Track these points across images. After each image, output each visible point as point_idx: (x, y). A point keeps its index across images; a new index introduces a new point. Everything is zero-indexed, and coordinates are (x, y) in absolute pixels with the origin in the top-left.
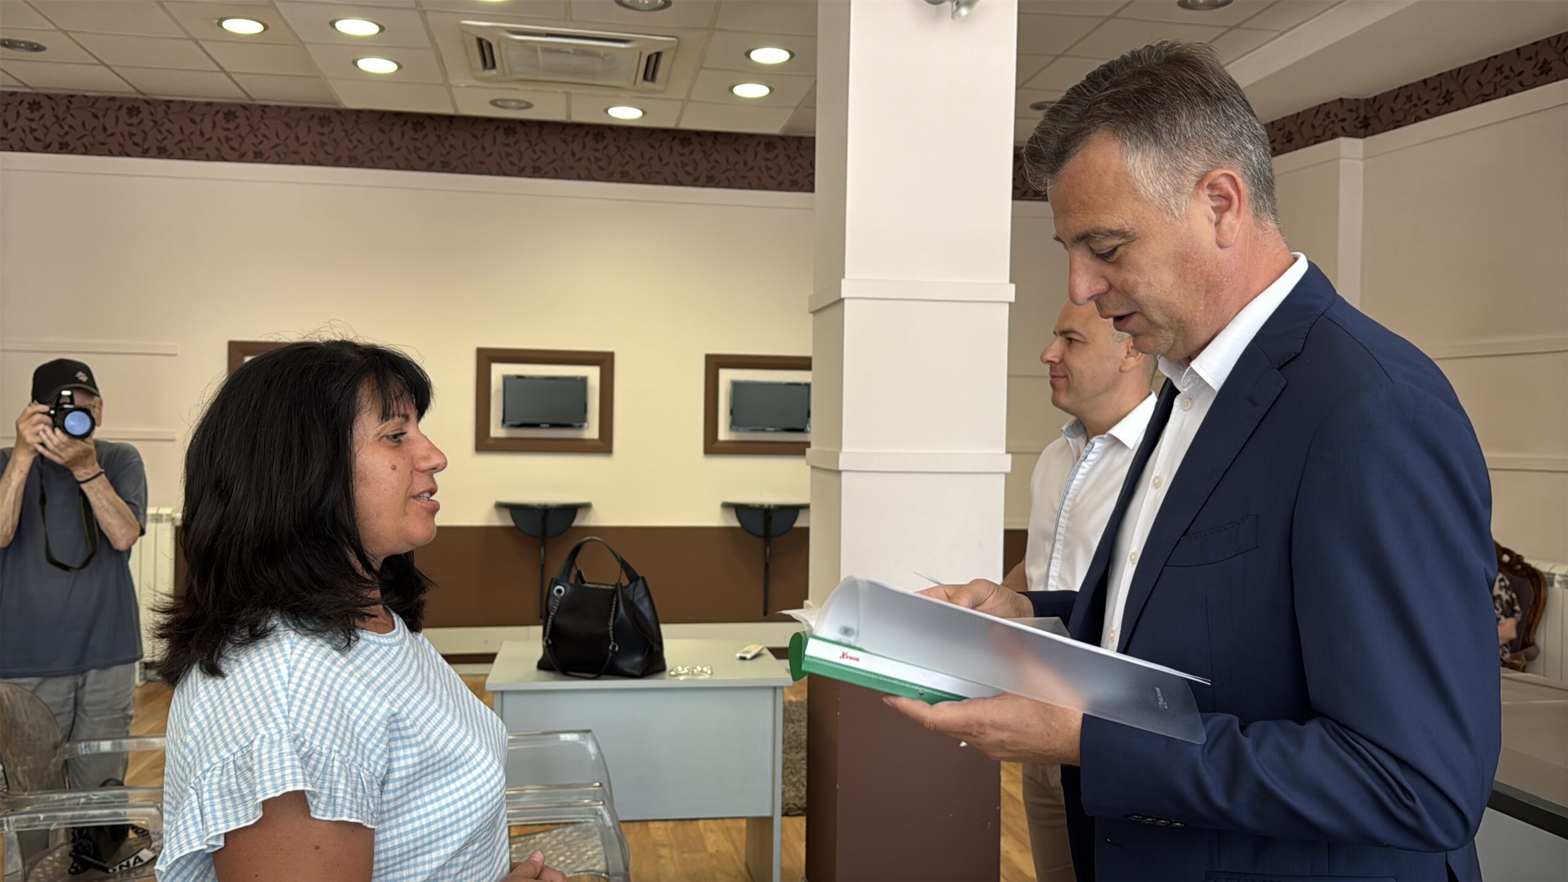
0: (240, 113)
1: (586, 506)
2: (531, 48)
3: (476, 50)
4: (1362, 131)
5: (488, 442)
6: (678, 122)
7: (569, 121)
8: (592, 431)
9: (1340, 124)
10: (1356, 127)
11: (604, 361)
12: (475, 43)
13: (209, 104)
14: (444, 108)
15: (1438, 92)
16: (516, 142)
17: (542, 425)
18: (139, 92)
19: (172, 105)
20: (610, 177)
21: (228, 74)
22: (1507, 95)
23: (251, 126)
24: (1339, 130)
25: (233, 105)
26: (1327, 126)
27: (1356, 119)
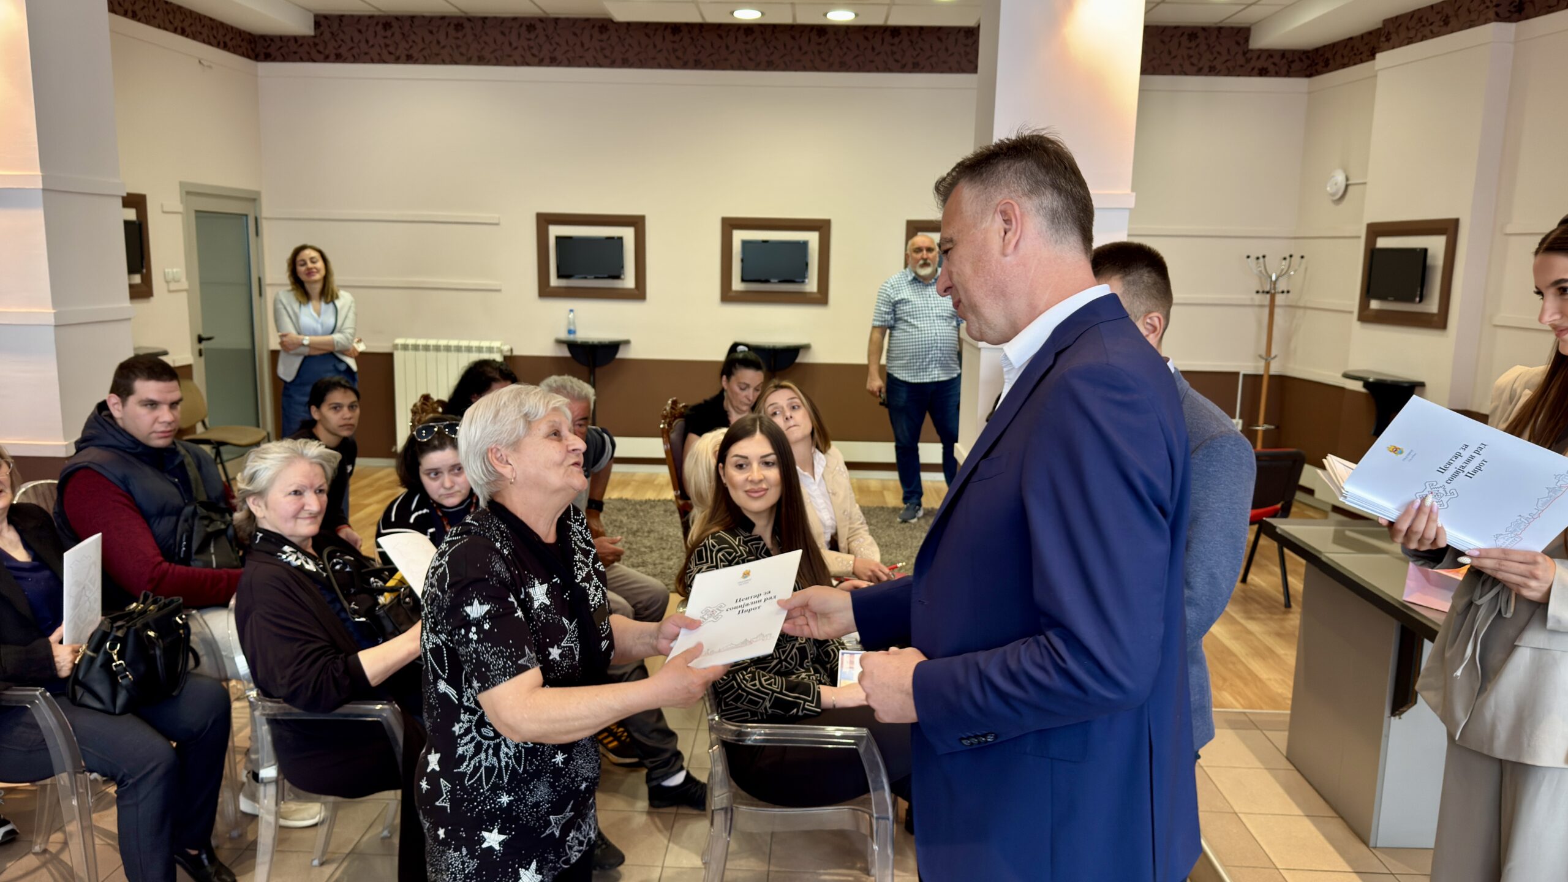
0: (539, 25)
1: (806, 347)
4: (1516, 15)
5: (730, 294)
6: (887, 19)
7: (795, 23)
8: (811, 285)
9: (1495, 9)
10: (1509, 11)
11: (822, 227)
13: (515, 19)
14: (693, 17)
16: (754, 40)
17: (772, 281)
18: (463, 12)
19: (487, 21)
20: (830, 68)
23: (547, 36)
24: (1491, 14)
25: (532, 18)
26: (1482, 11)
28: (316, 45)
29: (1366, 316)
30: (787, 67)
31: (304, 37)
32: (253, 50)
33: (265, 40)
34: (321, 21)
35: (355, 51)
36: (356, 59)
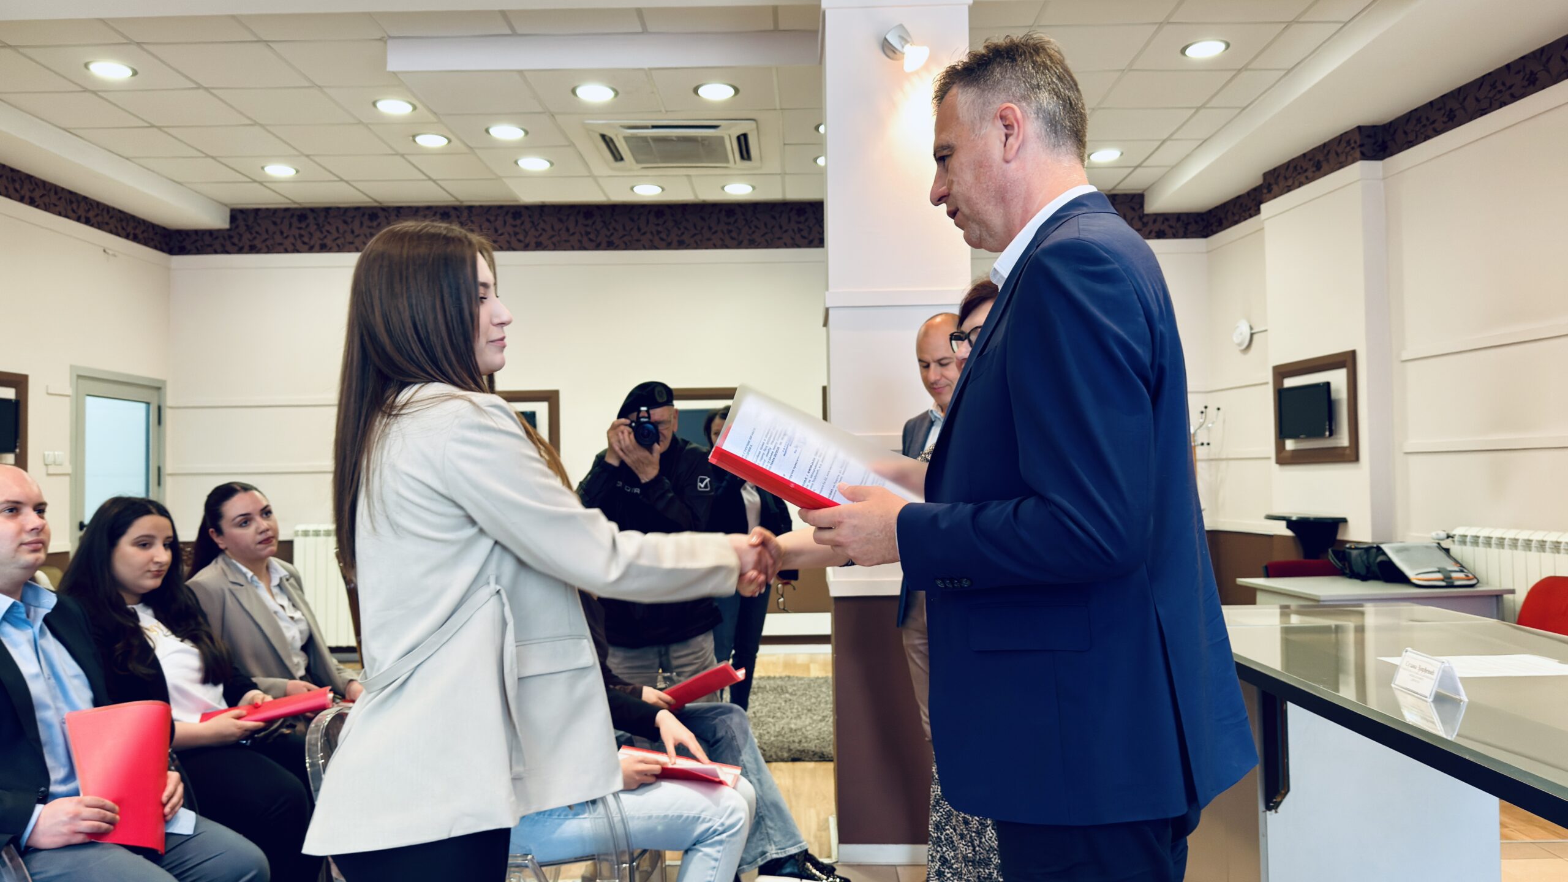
0: (453, 213)
2: (644, 139)
3: (603, 146)
4: (1380, 154)
6: (784, 194)
7: (697, 201)
9: (1359, 149)
10: (1373, 150)
12: (600, 139)
13: (428, 207)
14: (599, 198)
15: (1443, 112)
16: (665, 222)
18: (376, 201)
20: (738, 244)
21: (434, 181)
22: (1501, 107)
24: (1358, 154)
25: (447, 207)
27: (1375, 144)
28: (231, 237)
29: (1284, 459)
30: (697, 246)
31: (219, 231)
32: (167, 244)
33: (181, 234)
34: (238, 215)
35: (269, 242)
36: (269, 250)
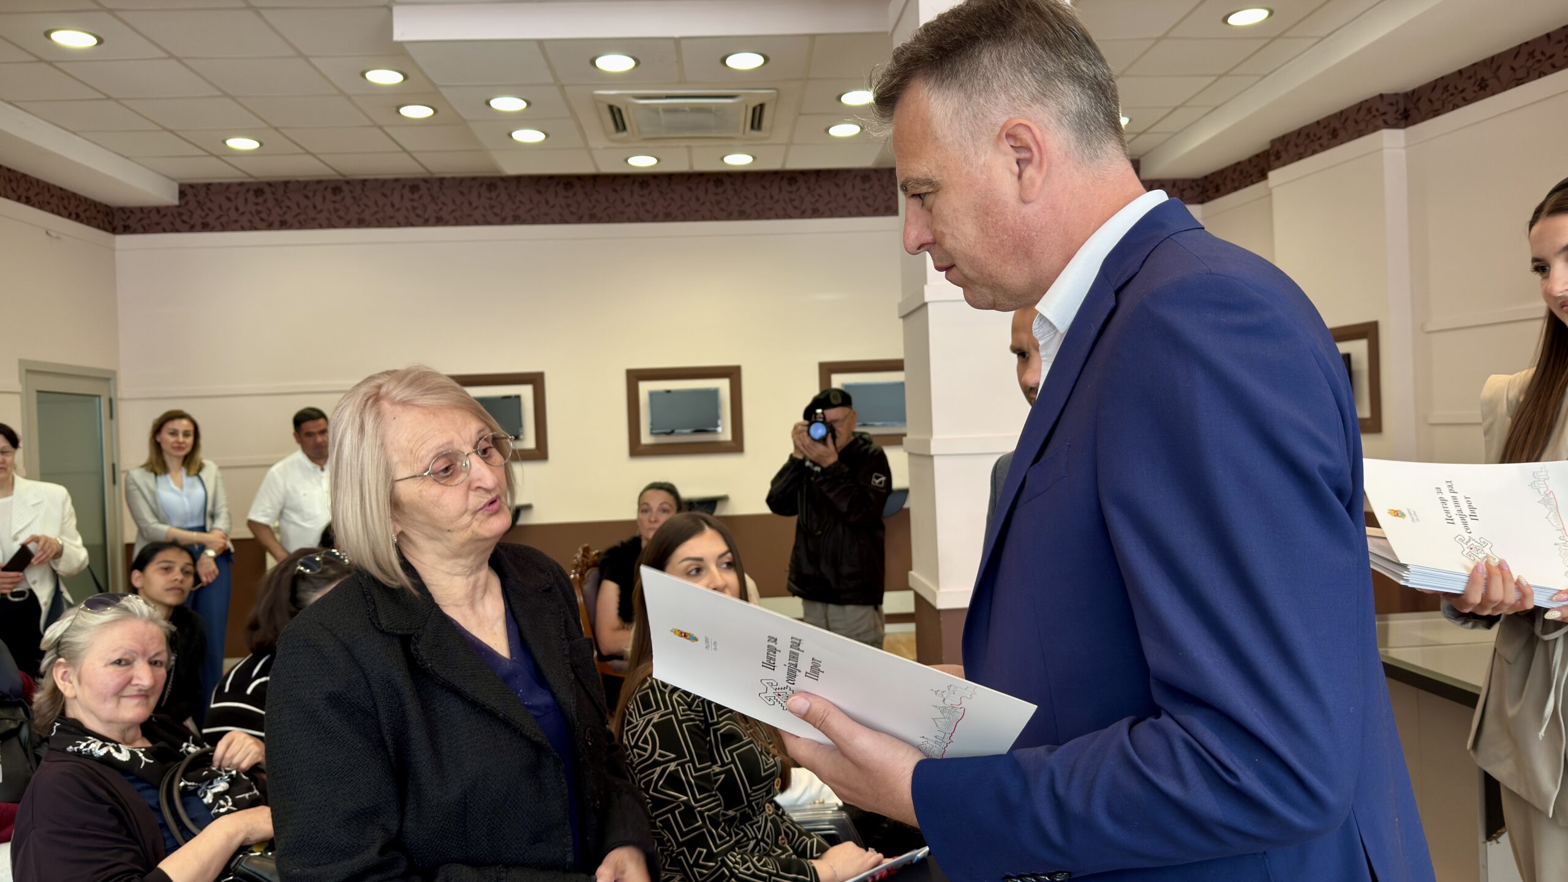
0: (423, 186)
1: (724, 499)
3: (608, 117)
4: (1403, 122)
5: (640, 448)
6: (784, 163)
7: (692, 171)
8: (725, 433)
9: (1382, 117)
10: (1396, 119)
11: (732, 374)
12: (607, 109)
13: (397, 180)
14: (587, 168)
15: (1473, 80)
16: (650, 193)
18: (340, 174)
19: (367, 184)
20: (730, 216)
21: (409, 153)
22: (1540, 77)
23: (432, 196)
24: (1381, 123)
25: (416, 179)
26: (1369, 120)
27: (1397, 111)
28: (180, 214)
30: (685, 218)
31: (167, 207)
32: (110, 223)
33: (124, 212)
34: (186, 190)
35: (224, 220)
36: (224, 228)
